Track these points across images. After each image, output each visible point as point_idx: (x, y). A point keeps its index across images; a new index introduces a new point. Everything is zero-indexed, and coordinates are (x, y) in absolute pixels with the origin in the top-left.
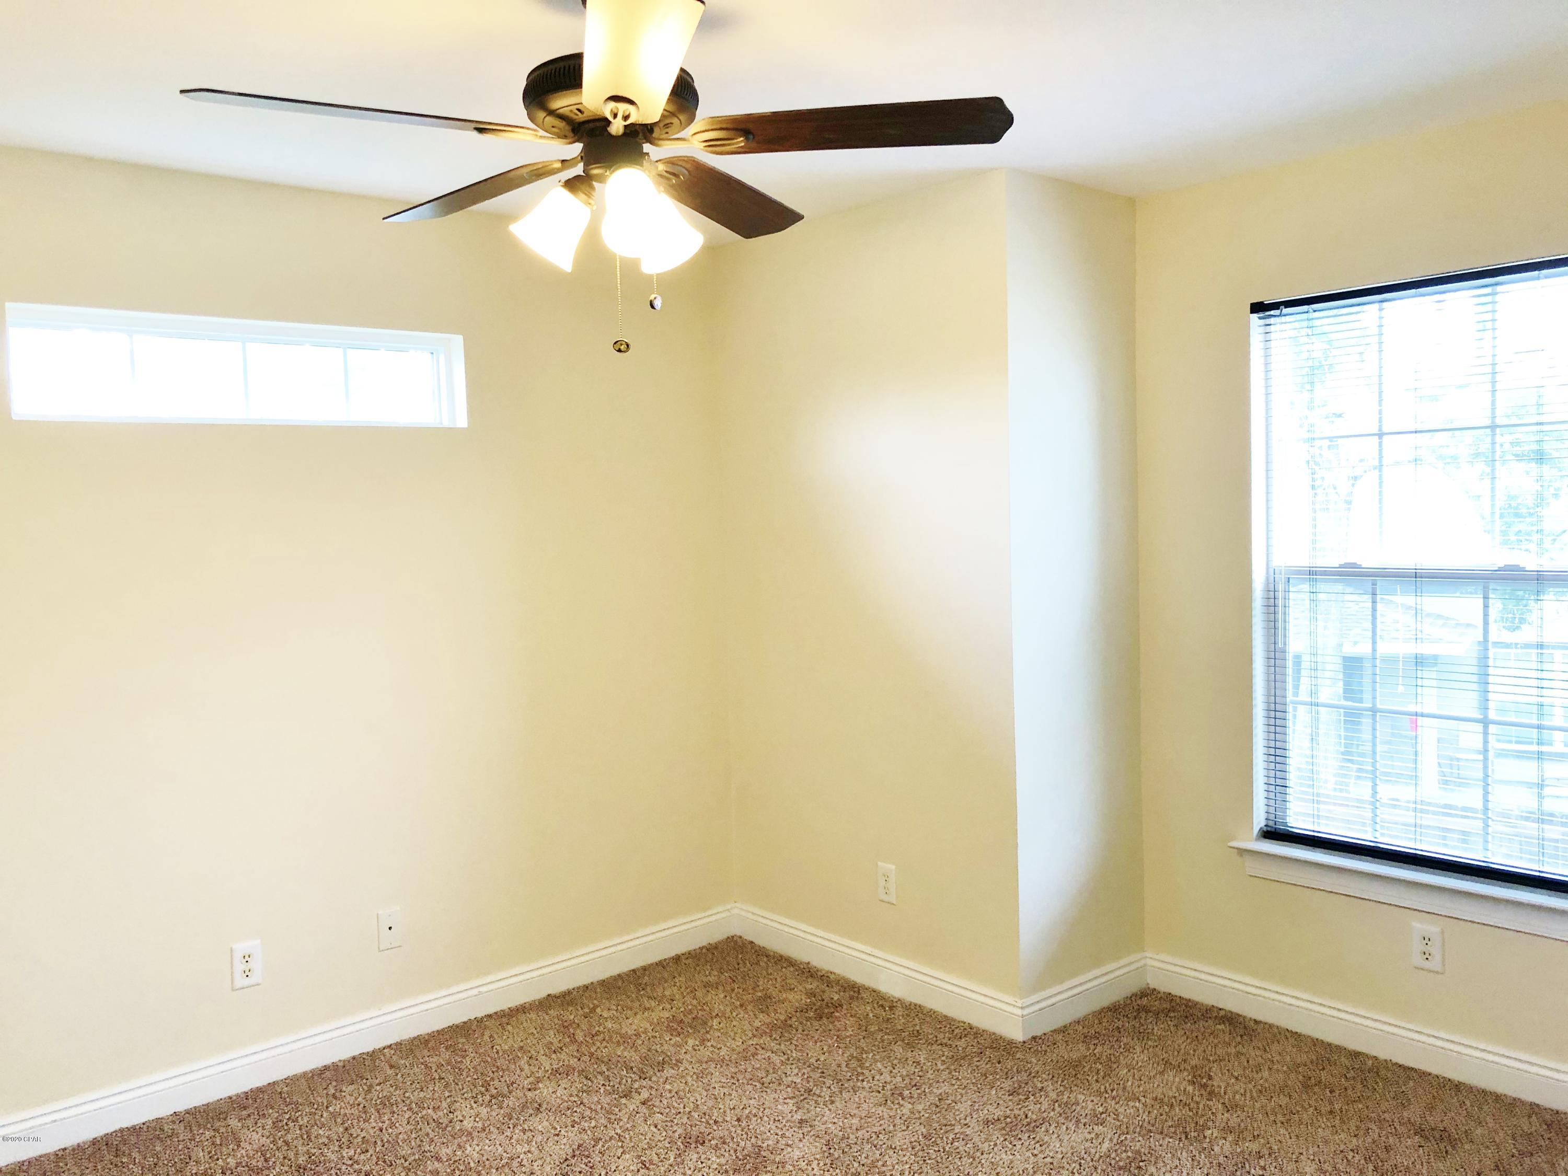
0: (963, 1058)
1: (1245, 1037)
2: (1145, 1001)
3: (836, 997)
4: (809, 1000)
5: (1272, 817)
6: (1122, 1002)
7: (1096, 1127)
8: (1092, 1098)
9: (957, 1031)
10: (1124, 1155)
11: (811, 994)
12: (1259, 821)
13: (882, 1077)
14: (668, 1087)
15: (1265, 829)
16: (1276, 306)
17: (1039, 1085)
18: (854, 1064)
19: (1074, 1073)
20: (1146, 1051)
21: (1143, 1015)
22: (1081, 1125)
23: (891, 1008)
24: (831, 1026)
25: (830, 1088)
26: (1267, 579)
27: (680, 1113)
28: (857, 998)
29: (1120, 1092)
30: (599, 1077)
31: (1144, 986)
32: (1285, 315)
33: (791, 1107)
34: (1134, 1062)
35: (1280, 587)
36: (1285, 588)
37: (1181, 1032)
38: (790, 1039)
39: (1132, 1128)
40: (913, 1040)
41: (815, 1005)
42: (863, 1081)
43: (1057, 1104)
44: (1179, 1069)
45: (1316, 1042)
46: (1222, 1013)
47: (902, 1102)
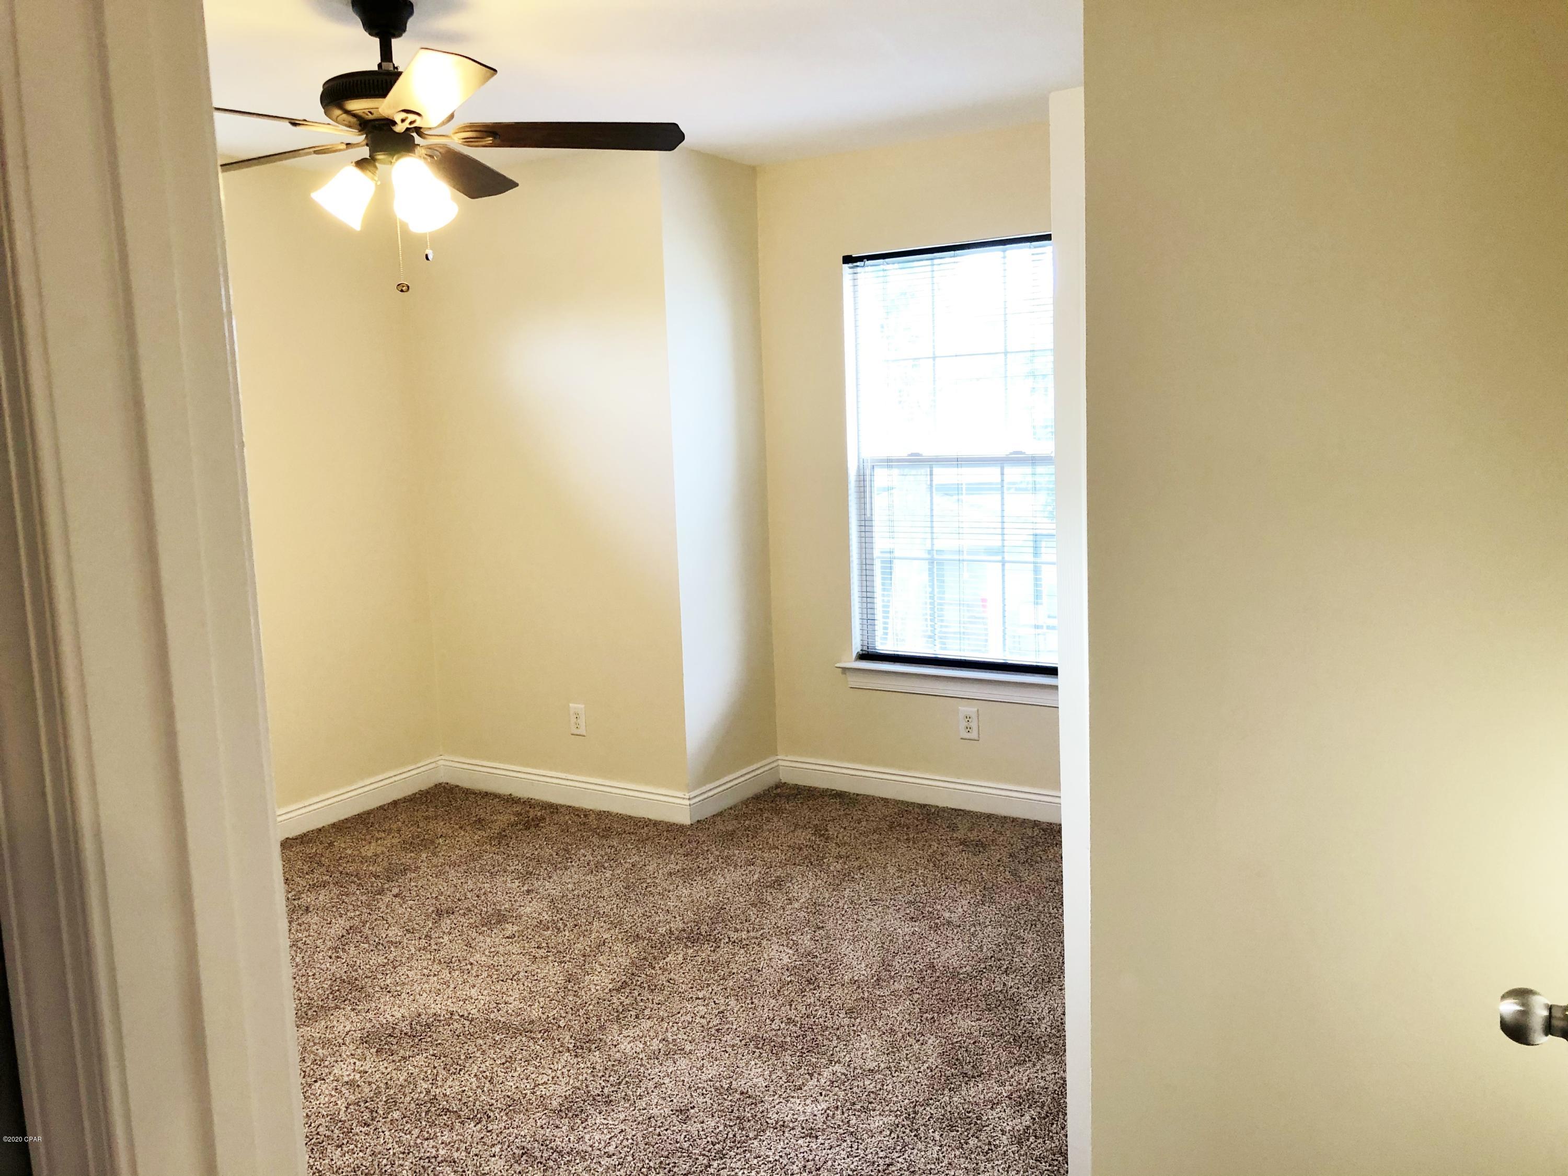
0: (647, 840)
1: (850, 805)
2: (779, 790)
3: (539, 814)
4: (516, 818)
5: (866, 643)
6: (762, 793)
7: (749, 867)
8: (745, 851)
9: (639, 824)
10: (770, 879)
11: (518, 814)
12: (857, 648)
13: (586, 858)
14: (413, 884)
15: (861, 653)
16: (861, 259)
17: (706, 849)
18: (562, 853)
19: (731, 838)
20: (781, 820)
21: (778, 799)
22: (738, 867)
23: (585, 816)
24: (539, 832)
25: (546, 869)
26: (859, 466)
27: (428, 898)
28: (557, 813)
29: (765, 845)
30: (352, 884)
31: (778, 781)
32: (868, 266)
33: (517, 884)
34: (774, 827)
35: (868, 472)
36: (871, 473)
37: (805, 807)
38: (507, 844)
39: (774, 864)
40: (606, 833)
41: (522, 820)
42: (571, 862)
43: (720, 858)
44: (805, 827)
45: (897, 802)
46: (834, 792)
47: (604, 870)
